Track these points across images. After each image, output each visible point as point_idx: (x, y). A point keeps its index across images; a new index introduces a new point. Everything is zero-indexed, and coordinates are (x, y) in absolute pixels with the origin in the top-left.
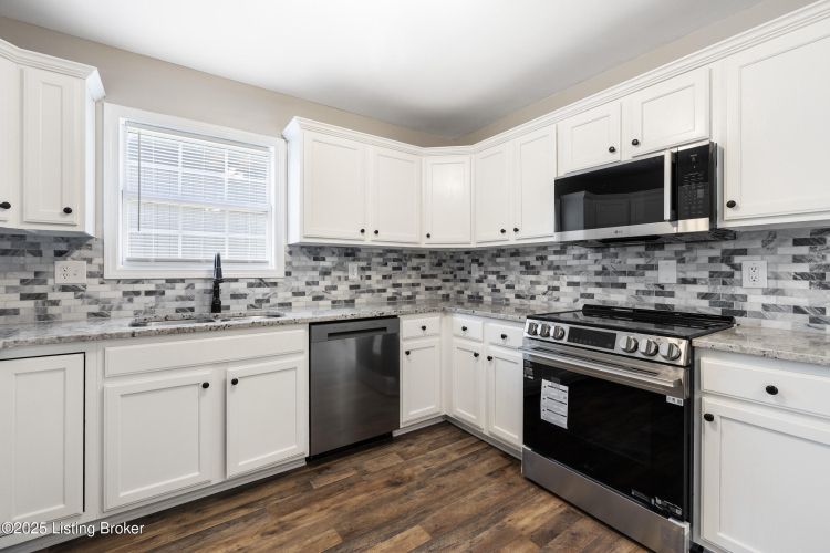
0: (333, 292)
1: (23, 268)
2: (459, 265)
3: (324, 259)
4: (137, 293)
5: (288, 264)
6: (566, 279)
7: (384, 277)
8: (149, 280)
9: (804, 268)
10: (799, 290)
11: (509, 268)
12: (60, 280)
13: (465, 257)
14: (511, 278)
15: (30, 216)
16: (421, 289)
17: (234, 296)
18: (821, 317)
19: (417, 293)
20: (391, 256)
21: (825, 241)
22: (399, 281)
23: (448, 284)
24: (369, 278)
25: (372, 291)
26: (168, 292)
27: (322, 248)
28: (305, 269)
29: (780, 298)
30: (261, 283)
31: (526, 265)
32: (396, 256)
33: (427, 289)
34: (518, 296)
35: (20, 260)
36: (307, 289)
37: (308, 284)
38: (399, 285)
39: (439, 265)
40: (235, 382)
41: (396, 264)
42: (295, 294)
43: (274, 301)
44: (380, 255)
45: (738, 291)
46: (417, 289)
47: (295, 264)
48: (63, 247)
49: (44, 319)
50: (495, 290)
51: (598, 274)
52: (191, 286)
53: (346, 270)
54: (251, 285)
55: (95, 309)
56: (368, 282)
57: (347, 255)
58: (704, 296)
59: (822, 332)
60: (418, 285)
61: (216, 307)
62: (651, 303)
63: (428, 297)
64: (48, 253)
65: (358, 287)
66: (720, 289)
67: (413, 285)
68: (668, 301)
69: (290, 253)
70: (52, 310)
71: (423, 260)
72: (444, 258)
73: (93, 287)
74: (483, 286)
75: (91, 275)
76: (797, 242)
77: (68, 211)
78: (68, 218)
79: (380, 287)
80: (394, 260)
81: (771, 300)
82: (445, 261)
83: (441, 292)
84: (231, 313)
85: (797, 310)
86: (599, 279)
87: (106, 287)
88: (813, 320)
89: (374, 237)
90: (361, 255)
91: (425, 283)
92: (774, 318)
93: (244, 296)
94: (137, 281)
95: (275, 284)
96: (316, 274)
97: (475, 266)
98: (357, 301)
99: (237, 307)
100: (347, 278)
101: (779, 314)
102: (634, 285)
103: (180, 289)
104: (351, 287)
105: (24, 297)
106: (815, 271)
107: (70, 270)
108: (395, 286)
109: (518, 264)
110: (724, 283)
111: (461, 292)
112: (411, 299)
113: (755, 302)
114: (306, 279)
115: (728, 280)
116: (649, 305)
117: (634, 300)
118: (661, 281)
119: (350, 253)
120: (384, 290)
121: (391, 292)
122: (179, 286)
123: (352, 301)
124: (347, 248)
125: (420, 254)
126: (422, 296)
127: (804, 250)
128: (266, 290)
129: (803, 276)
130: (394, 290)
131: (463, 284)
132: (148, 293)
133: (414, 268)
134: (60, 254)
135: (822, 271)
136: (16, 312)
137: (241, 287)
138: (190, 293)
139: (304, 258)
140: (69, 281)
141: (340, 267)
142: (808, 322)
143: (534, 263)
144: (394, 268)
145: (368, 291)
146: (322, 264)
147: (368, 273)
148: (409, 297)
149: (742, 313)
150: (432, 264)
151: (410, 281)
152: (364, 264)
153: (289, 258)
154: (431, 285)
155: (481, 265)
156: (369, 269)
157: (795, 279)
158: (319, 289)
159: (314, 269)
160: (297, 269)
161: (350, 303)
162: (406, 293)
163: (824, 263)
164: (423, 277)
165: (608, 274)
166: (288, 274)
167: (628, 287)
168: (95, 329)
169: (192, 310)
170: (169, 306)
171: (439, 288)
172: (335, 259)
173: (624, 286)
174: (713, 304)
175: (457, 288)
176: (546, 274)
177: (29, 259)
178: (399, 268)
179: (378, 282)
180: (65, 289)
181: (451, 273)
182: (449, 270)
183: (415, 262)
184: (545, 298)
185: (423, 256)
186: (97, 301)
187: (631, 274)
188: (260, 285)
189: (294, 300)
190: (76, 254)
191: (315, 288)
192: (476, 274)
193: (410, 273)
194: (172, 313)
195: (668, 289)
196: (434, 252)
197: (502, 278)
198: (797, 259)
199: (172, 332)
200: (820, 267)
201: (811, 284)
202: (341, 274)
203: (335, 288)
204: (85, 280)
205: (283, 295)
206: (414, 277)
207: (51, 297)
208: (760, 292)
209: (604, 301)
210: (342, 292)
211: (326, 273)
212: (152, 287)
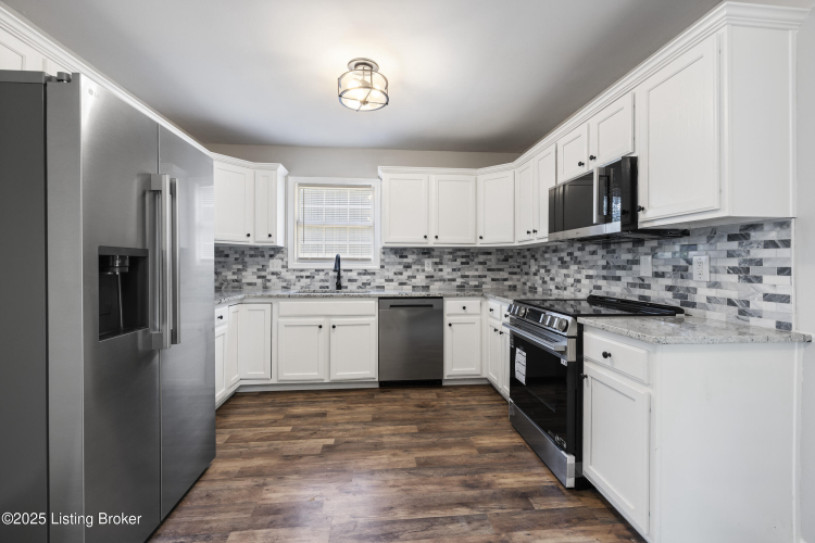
0: (413, 280)
1: (258, 264)
2: (523, 260)
3: (406, 257)
4: (302, 277)
5: (382, 260)
6: (585, 272)
7: (454, 270)
8: (307, 270)
9: (734, 263)
10: (732, 283)
11: (552, 263)
12: (271, 269)
13: (527, 253)
14: (553, 271)
15: (257, 239)
16: (488, 280)
17: (350, 280)
18: (747, 309)
19: (483, 283)
20: (459, 253)
21: (749, 235)
22: (467, 273)
23: (514, 277)
24: (441, 270)
25: (444, 280)
26: (316, 277)
27: (405, 249)
28: (393, 264)
29: (719, 290)
30: (366, 273)
31: (561, 259)
32: (464, 254)
33: (493, 280)
34: (557, 288)
35: (256, 259)
36: (395, 277)
37: (395, 274)
38: (467, 277)
39: (506, 260)
40: (334, 327)
41: (464, 260)
42: (386, 280)
43: (373, 284)
44: (450, 253)
45: (691, 284)
46: (484, 280)
47: (387, 260)
48: (272, 253)
49: (265, 288)
50: (544, 282)
51: (604, 268)
52: (327, 274)
53: (423, 265)
54: (359, 274)
55: (284, 284)
56: (440, 273)
57: (424, 253)
58: (669, 288)
59: (747, 323)
60: (485, 276)
61: (339, 287)
62: (635, 295)
63: (495, 286)
64: (267, 256)
65: (432, 277)
66: (680, 283)
67: (480, 276)
68: (646, 293)
69: (384, 253)
70: (268, 284)
71: (489, 257)
72: (510, 254)
73: (284, 273)
74: (537, 278)
75: (283, 267)
76: (731, 238)
77: (270, 236)
78: (271, 239)
79: (450, 277)
80: (463, 257)
81: (713, 293)
82: (511, 257)
83: (506, 283)
84: (348, 290)
85: (730, 302)
86: (604, 273)
87: (289, 273)
88: (742, 312)
89: (434, 240)
90: (434, 253)
91: (491, 275)
92: (714, 310)
93: (355, 281)
94: (302, 270)
95: (374, 274)
96: (401, 267)
97: (532, 261)
98: (431, 287)
99: (352, 287)
100: (423, 271)
101: (718, 306)
102: (627, 277)
103: (321, 276)
104: (427, 277)
105: (259, 277)
106: (742, 265)
107: (275, 265)
108: (463, 277)
109: (556, 259)
110: (682, 277)
111: (525, 284)
112: (478, 288)
113: (702, 294)
114: (394, 270)
115: (684, 273)
116: (634, 296)
117: (625, 292)
118: (642, 274)
119: (427, 252)
120: (454, 280)
121: (459, 281)
122: (322, 274)
123: (428, 287)
124: (424, 249)
125: (487, 252)
126: (488, 285)
127: (734, 245)
128: (369, 277)
129: (733, 270)
130: (462, 280)
131: (526, 277)
132: (307, 277)
133: (481, 263)
134: (271, 256)
135: (747, 266)
136: (255, 284)
137: (353, 275)
138: (327, 277)
139: (393, 256)
140: (275, 270)
141: (420, 263)
142: (737, 314)
143: (567, 259)
144: (462, 263)
145: (440, 280)
146: (405, 260)
147: (440, 267)
148: (475, 286)
149: (693, 305)
150: (499, 260)
151: (477, 273)
152: (437, 260)
153: (383, 257)
154: (497, 277)
155: (536, 260)
156: (441, 263)
157: (729, 272)
158: (403, 278)
159: (400, 264)
160: (388, 263)
161: (426, 288)
162: (473, 283)
163: (748, 257)
164: (489, 270)
165: (610, 268)
166: (382, 267)
167: (623, 280)
168: (286, 293)
169: (327, 287)
170: (317, 285)
171: (506, 280)
172: (415, 257)
173: (619, 279)
174: (675, 296)
175: (523, 280)
176: (574, 267)
177: (260, 259)
178: (468, 263)
179: (448, 274)
180: (273, 274)
181: (519, 267)
182: (516, 264)
183: (482, 258)
184: (572, 289)
185: (489, 253)
186: (285, 281)
187: (623, 268)
188: (365, 274)
189: (385, 284)
190: (278, 256)
191: (400, 277)
192: (533, 269)
193: (476, 267)
194: (318, 289)
195: (646, 282)
196: (500, 250)
197: (548, 271)
198: (730, 255)
199: (305, 297)
200: (745, 261)
201: (739, 277)
202: (419, 267)
203: (415, 277)
204: (281, 270)
205: (379, 281)
206: (481, 270)
207: (268, 277)
208: (705, 284)
209: (608, 293)
210: (420, 280)
211: (408, 266)
212: (308, 274)
